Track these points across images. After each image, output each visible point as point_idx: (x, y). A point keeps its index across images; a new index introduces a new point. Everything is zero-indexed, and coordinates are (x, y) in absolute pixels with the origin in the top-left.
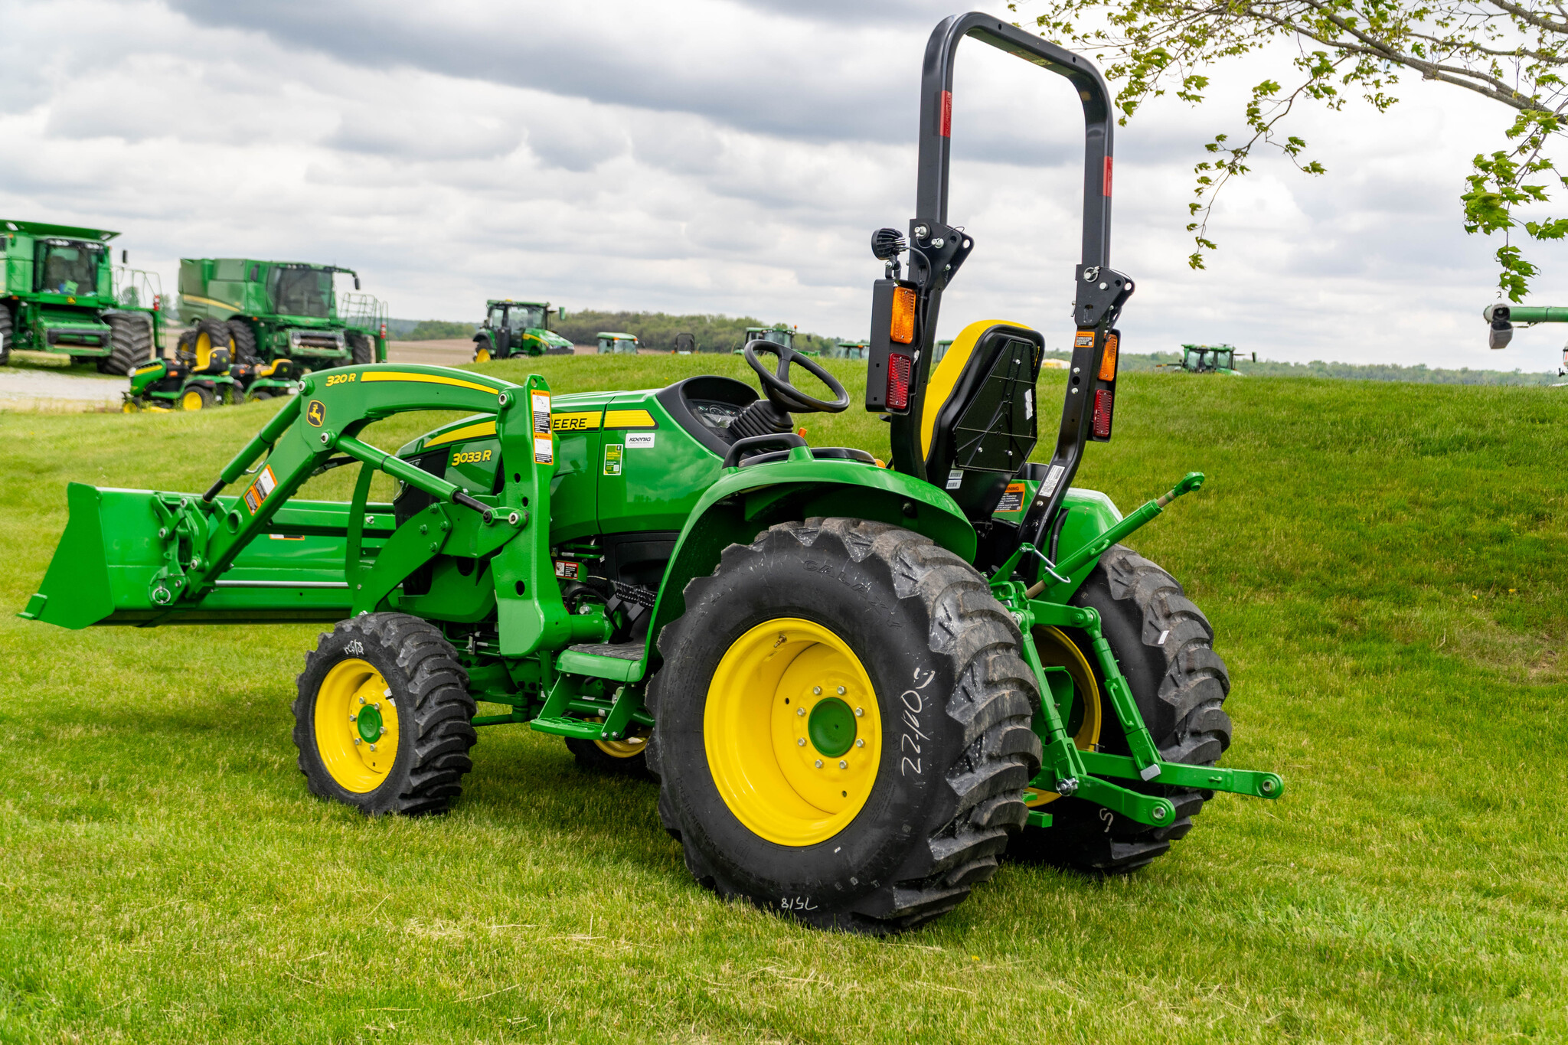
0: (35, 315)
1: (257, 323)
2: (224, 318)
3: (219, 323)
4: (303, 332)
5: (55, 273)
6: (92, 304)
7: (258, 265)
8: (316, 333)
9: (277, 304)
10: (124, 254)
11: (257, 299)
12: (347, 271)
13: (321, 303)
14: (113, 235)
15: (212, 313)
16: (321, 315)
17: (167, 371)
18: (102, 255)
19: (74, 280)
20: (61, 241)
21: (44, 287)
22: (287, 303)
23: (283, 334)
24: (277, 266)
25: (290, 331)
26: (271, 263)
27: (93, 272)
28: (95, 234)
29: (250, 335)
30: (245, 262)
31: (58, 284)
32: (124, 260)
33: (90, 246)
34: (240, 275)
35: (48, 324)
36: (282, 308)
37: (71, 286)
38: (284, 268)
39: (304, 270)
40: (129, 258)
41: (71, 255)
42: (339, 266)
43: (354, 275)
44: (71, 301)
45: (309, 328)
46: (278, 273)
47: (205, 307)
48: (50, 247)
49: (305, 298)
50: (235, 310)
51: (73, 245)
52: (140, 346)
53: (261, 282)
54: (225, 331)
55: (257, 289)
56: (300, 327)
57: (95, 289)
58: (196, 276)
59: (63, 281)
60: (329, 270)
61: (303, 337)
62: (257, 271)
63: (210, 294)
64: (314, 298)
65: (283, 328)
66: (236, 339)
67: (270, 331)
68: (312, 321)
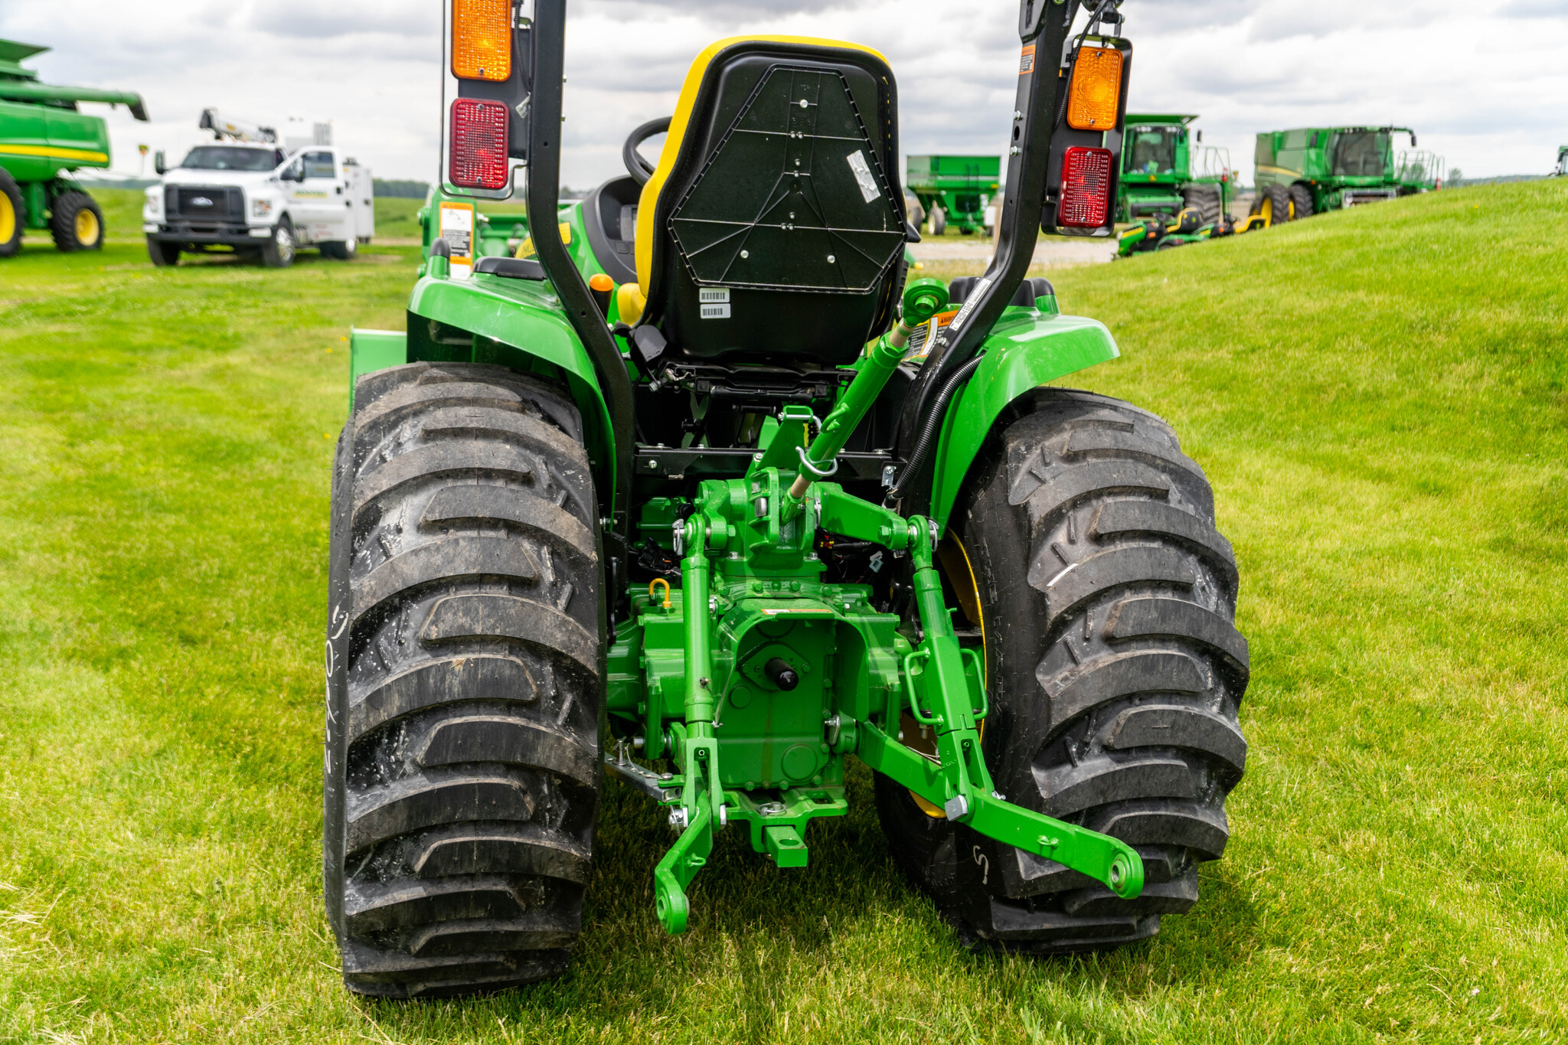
0: (1124, 193)
1: (1316, 186)
2: (1287, 183)
3: (1281, 187)
4: (1356, 191)
5: (1140, 157)
6: (1169, 180)
7: (1317, 133)
8: (1369, 191)
9: (1334, 166)
10: (1199, 134)
11: (1318, 164)
12: (1404, 130)
13: (1378, 163)
14: (1192, 118)
15: (1278, 180)
16: (1377, 173)
17: (1147, 233)
18: (1182, 136)
19: (1156, 161)
20: (1145, 128)
21: (1131, 168)
22: (1345, 165)
23: (1337, 195)
24: (1335, 131)
25: (1343, 192)
26: (1329, 130)
27: (1172, 153)
28: (1176, 119)
29: (1308, 198)
30: (1307, 131)
31: (1141, 165)
32: (1199, 139)
33: (1169, 130)
34: (1303, 142)
35: (1132, 200)
36: (1340, 170)
37: (1153, 166)
38: (1342, 133)
39: (1361, 132)
40: (1203, 137)
41: (1155, 139)
42: (1396, 125)
43: (1411, 132)
44: (1153, 179)
45: (1362, 187)
46: (1337, 137)
47: (1274, 176)
48: (1137, 134)
49: (1361, 159)
50: (1298, 176)
51: (1155, 130)
52: (1209, 214)
53: (1321, 147)
54: (1286, 195)
55: (1318, 156)
56: (1353, 187)
57: (1173, 167)
58: (1268, 148)
59: (1147, 162)
60: (1385, 131)
61: (1355, 196)
62: (1316, 138)
63: (1279, 162)
64: (1370, 158)
65: (1336, 189)
66: (1295, 203)
67: (1327, 193)
68: (1368, 180)
